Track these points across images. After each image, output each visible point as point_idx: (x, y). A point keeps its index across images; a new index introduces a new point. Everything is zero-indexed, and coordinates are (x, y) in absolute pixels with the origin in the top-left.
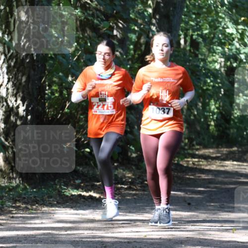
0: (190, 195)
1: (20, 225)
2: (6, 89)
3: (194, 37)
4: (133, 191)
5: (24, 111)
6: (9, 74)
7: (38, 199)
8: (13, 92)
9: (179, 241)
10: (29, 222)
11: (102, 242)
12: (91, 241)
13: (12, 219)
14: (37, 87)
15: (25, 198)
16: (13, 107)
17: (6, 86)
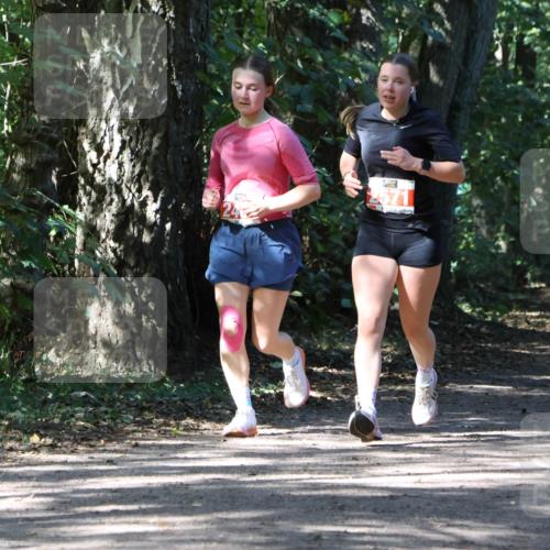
0: (522, 390)
1: (154, 464)
2: (116, 165)
3: (526, 40)
4: (396, 384)
5: (157, 212)
6: (124, 132)
7: (190, 404)
8: (133, 172)
9: (503, 493)
10: (173, 456)
11: (334, 497)
12: (310, 496)
13: (135, 450)
14: (185, 159)
15: (161, 403)
16: (133, 205)
17: (118, 157)
